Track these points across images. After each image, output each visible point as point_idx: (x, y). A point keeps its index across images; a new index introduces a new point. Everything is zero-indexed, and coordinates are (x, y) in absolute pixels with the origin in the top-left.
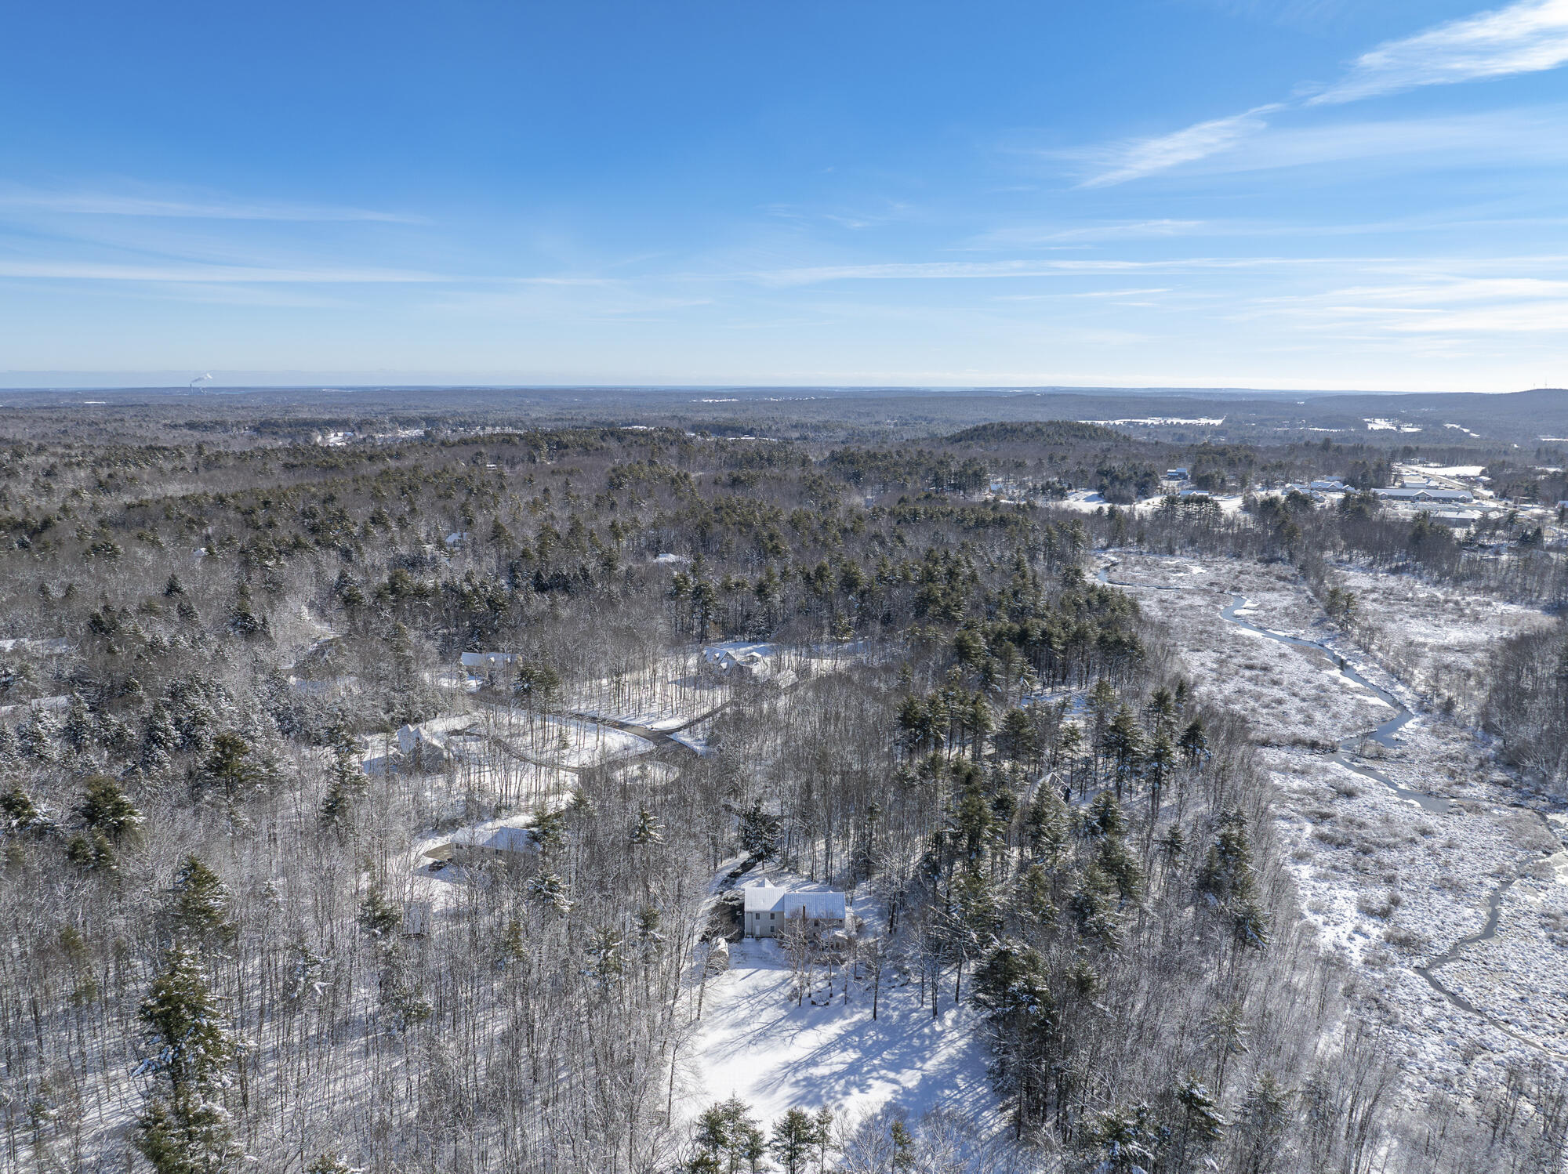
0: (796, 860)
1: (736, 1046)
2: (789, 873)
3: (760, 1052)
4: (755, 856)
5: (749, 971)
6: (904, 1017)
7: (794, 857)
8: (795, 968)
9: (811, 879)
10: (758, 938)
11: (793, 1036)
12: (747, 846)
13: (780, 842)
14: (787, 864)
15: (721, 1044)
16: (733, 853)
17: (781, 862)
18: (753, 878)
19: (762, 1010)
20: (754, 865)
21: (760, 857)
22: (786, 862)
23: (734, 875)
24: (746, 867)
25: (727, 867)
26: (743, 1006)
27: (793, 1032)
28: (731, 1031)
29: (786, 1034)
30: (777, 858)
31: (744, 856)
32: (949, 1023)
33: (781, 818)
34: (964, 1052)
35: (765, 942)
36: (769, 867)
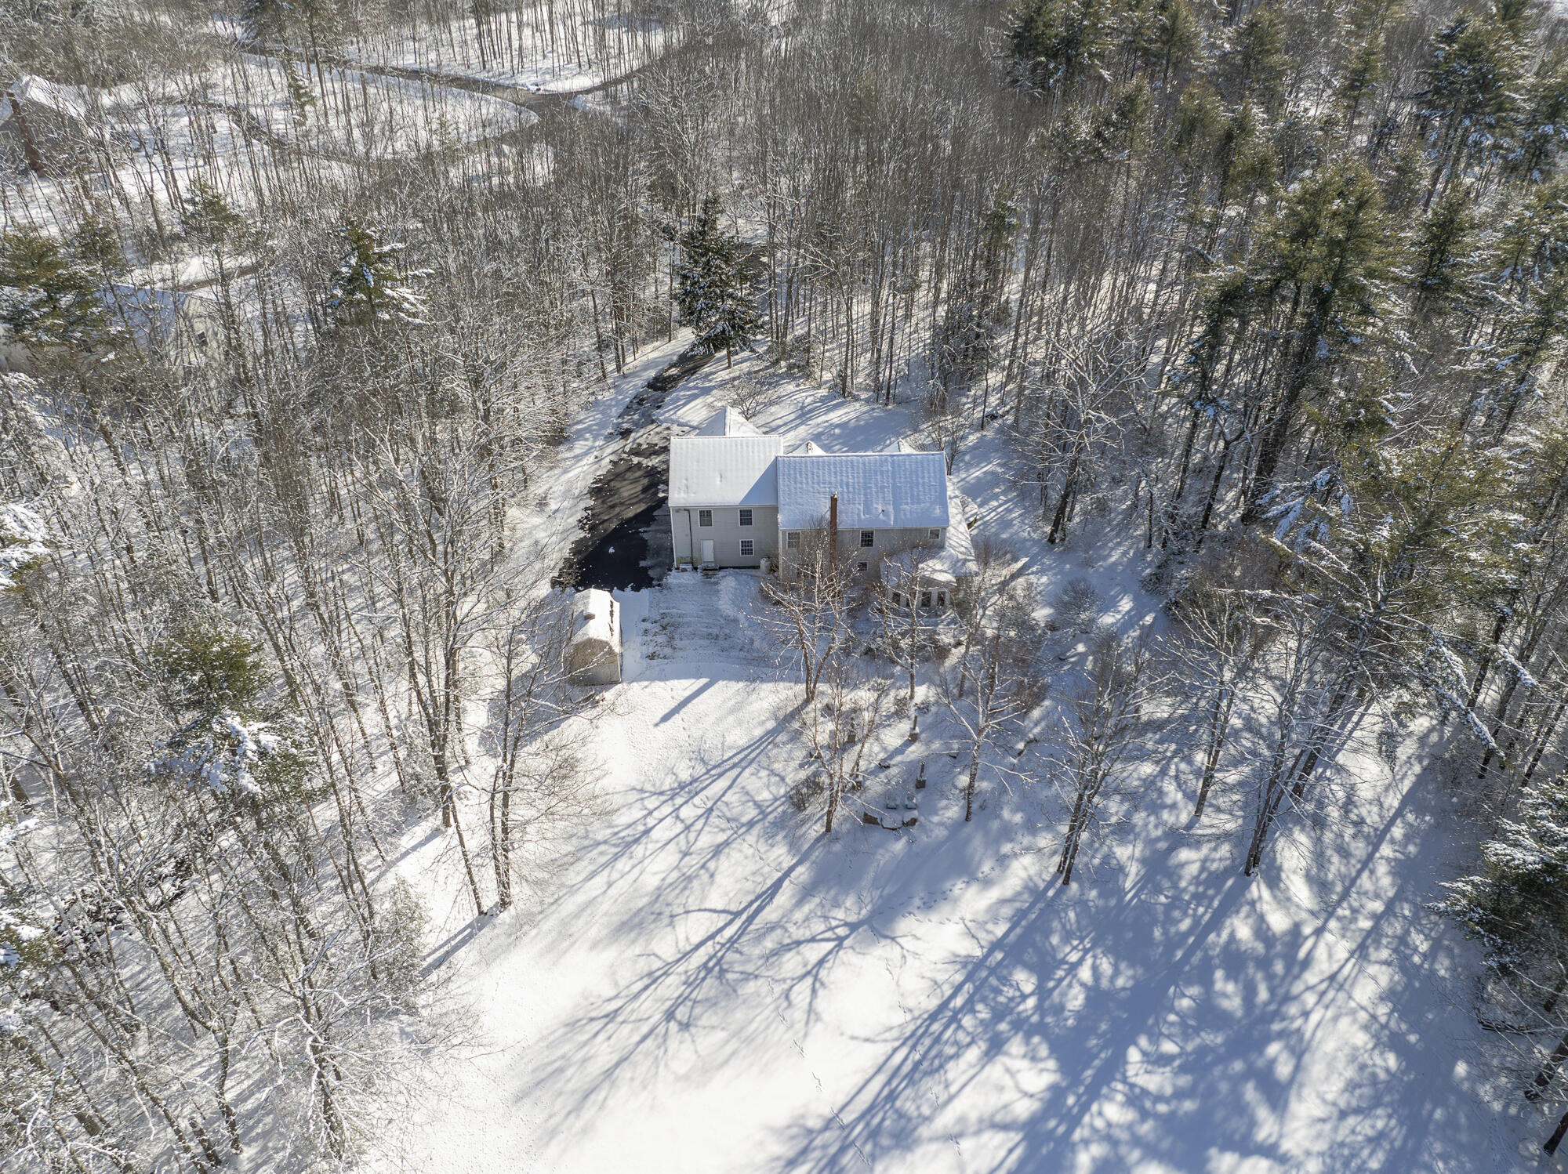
0: (804, 345)
1: (625, 1035)
2: (789, 375)
3: (706, 1070)
4: (708, 339)
5: (683, 687)
6: (1158, 866)
7: (798, 339)
8: (811, 677)
9: (842, 390)
10: (710, 571)
11: (814, 973)
12: (691, 316)
13: (769, 302)
14: (785, 354)
15: (573, 1025)
16: (662, 329)
17: (769, 351)
18: (706, 391)
19: (718, 850)
20: (708, 357)
21: (718, 341)
22: (779, 350)
23: (661, 385)
24: (689, 364)
25: (647, 367)
26: (660, 834)
27: (813, 953)
28: (609, 955)
29: (791, 964)
30: (762, 341)
31: (685, 337)
32: (1301, 892)
33: (771, 248)
34: (1392, 1042)
35: (728, 583)
36: (744, 363)
